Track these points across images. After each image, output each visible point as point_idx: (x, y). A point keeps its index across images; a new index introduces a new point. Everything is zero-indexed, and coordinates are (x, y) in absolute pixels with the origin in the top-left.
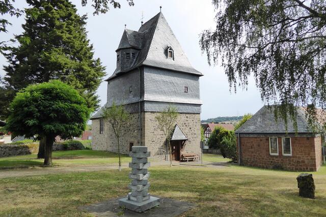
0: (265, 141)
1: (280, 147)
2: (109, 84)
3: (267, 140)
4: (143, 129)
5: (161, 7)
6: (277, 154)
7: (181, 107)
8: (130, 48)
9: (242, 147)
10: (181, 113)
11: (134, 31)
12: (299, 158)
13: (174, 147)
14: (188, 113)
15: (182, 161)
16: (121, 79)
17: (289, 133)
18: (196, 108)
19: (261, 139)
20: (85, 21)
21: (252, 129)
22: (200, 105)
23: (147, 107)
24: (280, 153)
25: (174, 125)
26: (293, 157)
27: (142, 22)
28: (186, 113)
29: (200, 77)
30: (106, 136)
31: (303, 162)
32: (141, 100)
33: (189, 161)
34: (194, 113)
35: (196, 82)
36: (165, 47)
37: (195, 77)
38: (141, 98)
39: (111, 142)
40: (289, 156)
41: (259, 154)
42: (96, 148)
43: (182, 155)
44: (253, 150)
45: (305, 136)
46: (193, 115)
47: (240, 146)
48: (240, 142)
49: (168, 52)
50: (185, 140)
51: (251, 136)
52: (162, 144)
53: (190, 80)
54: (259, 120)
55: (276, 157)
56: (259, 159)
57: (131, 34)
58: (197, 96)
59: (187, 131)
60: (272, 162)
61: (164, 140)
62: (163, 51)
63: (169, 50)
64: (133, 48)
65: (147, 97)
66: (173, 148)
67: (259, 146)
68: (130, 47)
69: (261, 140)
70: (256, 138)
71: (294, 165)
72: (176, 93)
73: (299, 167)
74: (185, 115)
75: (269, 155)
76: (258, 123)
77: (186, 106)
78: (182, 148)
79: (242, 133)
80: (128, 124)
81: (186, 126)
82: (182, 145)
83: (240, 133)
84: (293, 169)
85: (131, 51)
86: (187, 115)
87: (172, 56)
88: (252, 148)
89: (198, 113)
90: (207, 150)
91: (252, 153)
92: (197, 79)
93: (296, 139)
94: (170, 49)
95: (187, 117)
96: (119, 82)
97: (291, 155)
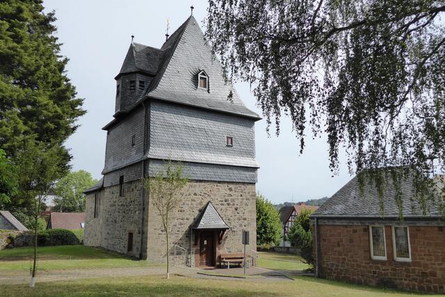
0: (362, 232)
1: (390, 245)
2: (108, 134)
3: (366, 230)
4: (146, 208)
5: (192, 8)
6: (385, 258)
7: (219, 171)
8: (135, 73)
9: (322, 243)
10: (219, 182)
11: (149, 47)
12: (426, 266)
13: (205, 242)
14: (233, 183)
15: (220, 267)
16: (123, 125)
17: (406, 219)
18: (248, 174)
19: (355, 228)
20: (51, 23)
21: (339, 210)
22: (255, 169)
23: (154, 169)
24: (390, 255)
25: (205, 204)
26: (414, 263)
27: (167, 35)
28: (228, 182)
29: (256, 122)
30: (101, 221)
31: (434, 274)
32: (145, 157)
33: (231, 267)
34: (244, 183)
35: (248, 129)
36: (194, 71)
37: (247, 122)
38: (145, 154)
39: (106, 232)
40: (405, 263)
41: (352, 257)
42: (89, 242)
43: (220, 257)
44: (340, 249)
45: (434, 224)
46: (243, 186)
47: (319, 241)
48: (318, 233)
49: (199, 78)
50: (224, 230)
51: (338, 223)
52: (181, 236)
53: (236, 127)
54: (353, 194)
55: (383, 263)
56: (352, 266)
57: (142, 51)
58: (250, 153)
59: (229, 213)
60: (375, 273)
61: (186, 228)
62: (189, 78)
63: (199, 76)
64: (141, 72)
65: (154, 152)
66: (202, 243)
67: (351, 241)
68: (137, 70)
69: (355, 231)
70: (346, 226)
71: (416, 280)
72: (209, 148)
73: (425, 285)
74: (226, 185)
75: (370, 258)
76: (351, 200)
77: (229, 171)
78: (220, 243)
79: (322, 218)
80: (129, 200)
81: (228, 204)
82: (220, 239)
83: (318, 218)
84: (414, 288)
85: (138, 78)
86: (231, 186)
87: (206, 84)
88: (339, 245)
89: (250, 183)
90: (288, 248)
91: (340, 254)
92: (251, 125)
93: (418, 229)
94: (203, 74)
95: (230, 189)
96: (121, 129)
97: (409, 260)
